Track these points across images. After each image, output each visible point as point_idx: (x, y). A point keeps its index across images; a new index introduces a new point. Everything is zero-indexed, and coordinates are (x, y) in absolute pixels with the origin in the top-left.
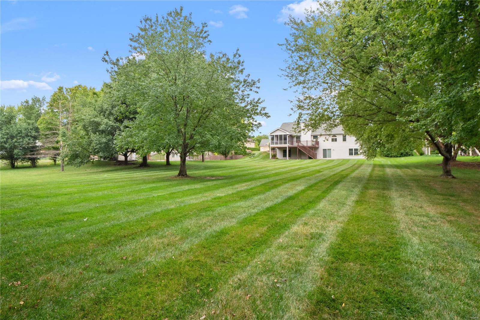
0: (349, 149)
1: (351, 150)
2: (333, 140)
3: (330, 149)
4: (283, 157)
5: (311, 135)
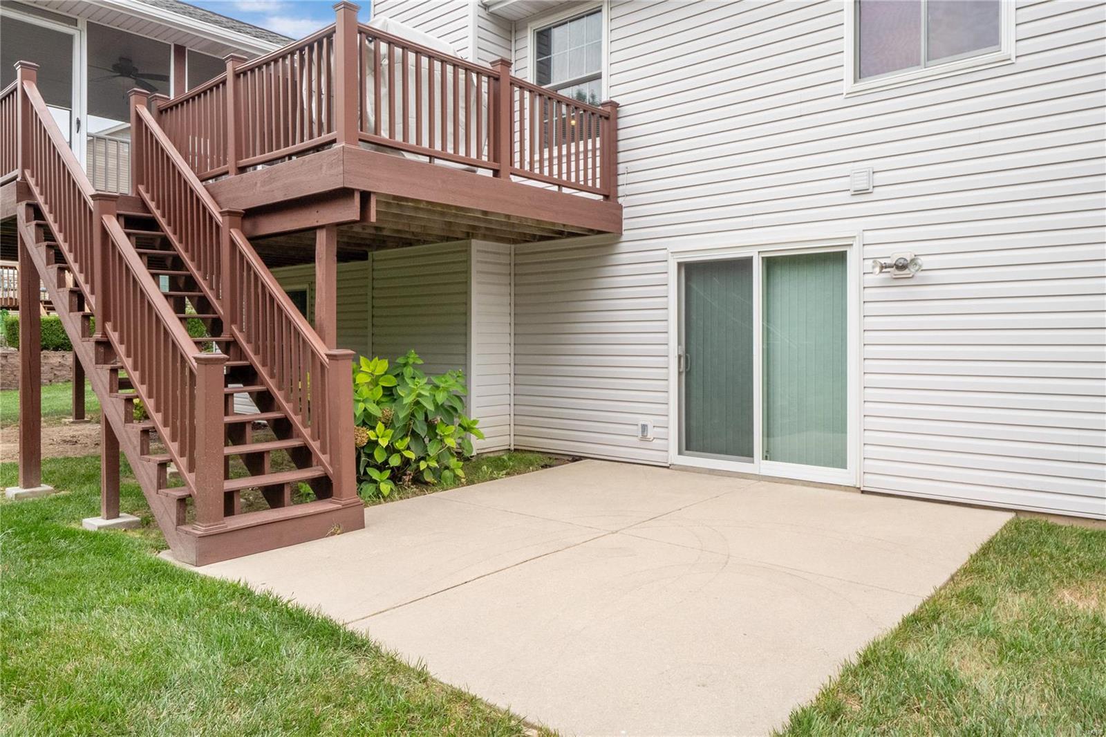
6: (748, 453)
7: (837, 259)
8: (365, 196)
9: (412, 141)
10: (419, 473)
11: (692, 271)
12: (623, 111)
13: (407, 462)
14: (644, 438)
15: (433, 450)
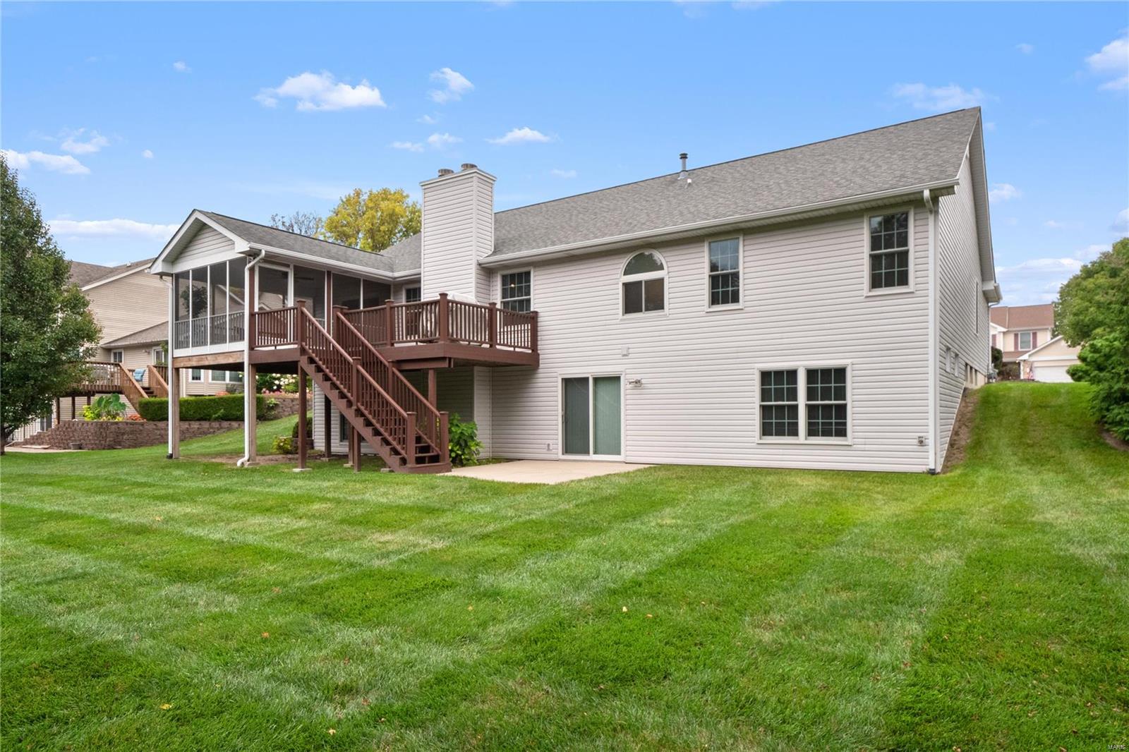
1: (776, 383)
2: (632, 298)
6: (587, 452)
7: (617, 379)
8: (450, 359)
9: (463, 337)
10: (461, 460)
11: (567, 382)
12: (540, 314)
13: (457, 455)
14: (549, 449)
15: (466, 451)
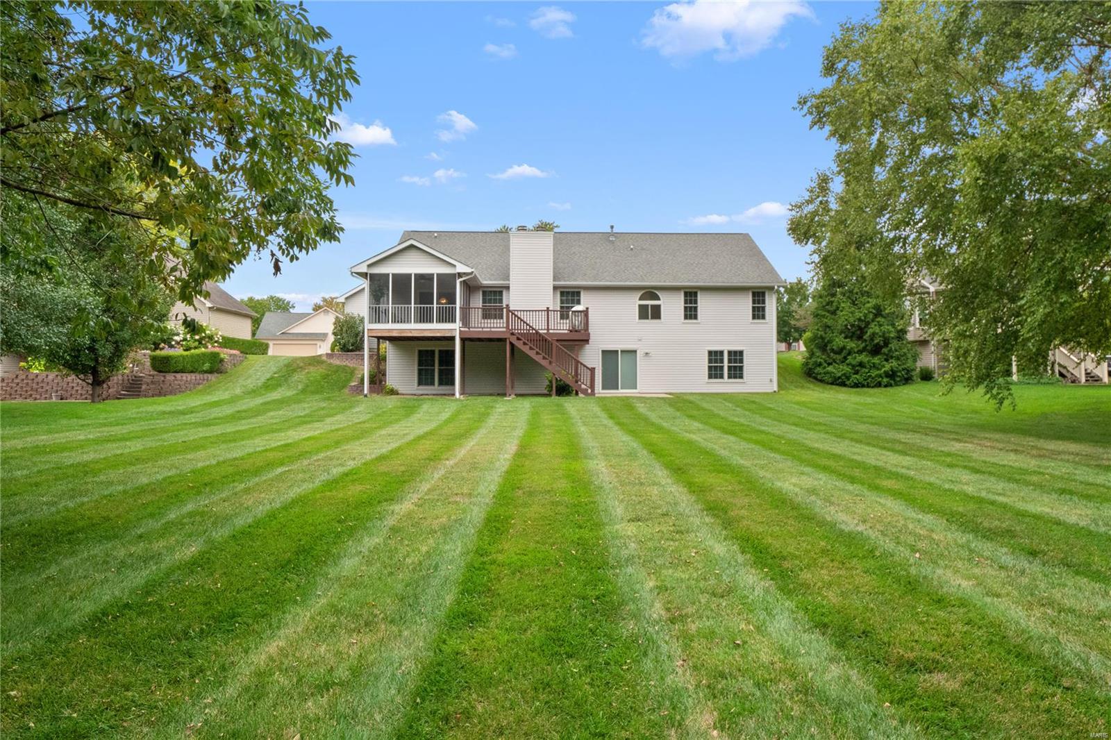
0: (710, 353)
1: (715, 356)
2: (644, 313)
3: (635, 352)
4: (420, 383)
5: (555, 288)
